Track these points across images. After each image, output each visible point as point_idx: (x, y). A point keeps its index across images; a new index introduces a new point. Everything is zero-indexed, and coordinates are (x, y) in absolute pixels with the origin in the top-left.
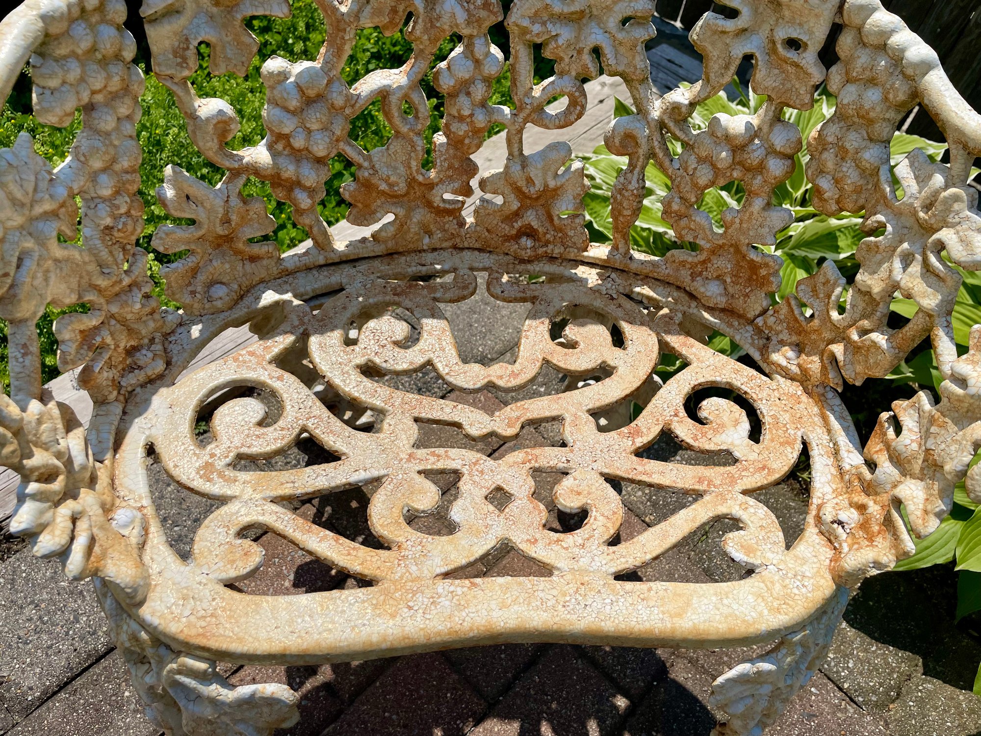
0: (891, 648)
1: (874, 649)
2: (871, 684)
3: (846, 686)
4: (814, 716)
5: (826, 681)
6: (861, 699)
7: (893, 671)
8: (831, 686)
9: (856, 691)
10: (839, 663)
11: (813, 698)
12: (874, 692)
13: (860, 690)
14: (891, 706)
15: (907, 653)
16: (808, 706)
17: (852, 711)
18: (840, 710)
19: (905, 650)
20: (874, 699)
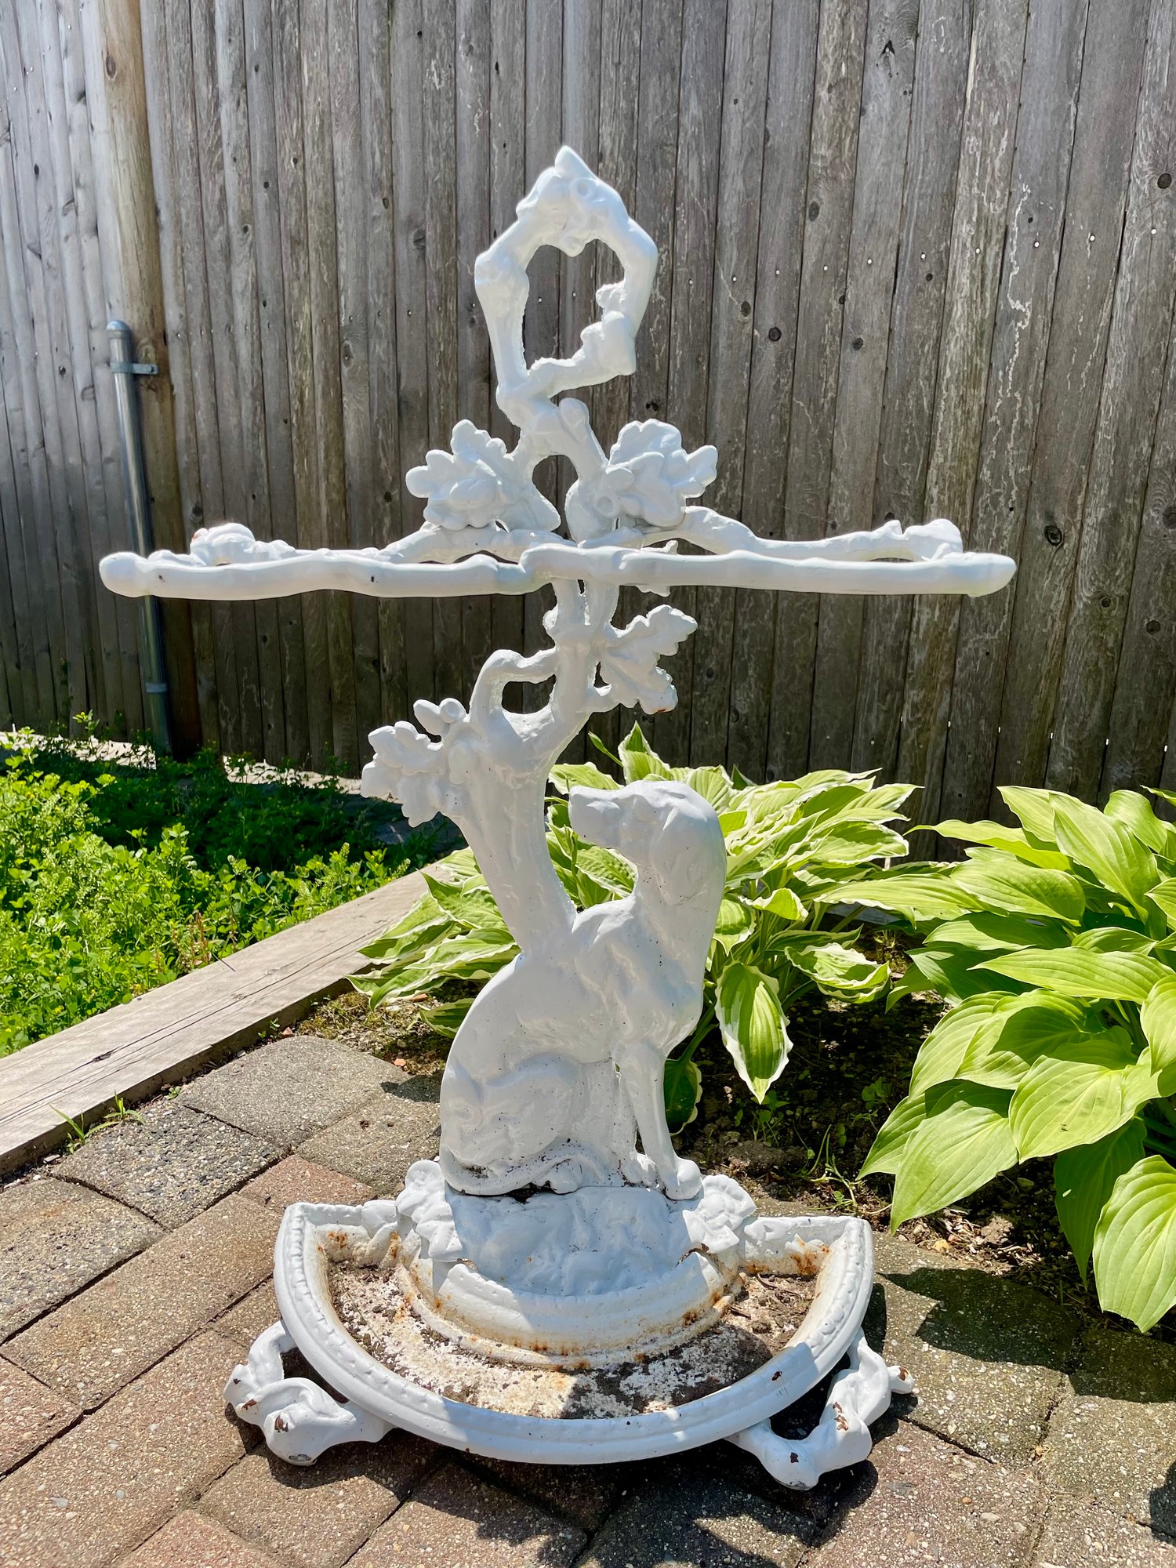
0: (1010, 1364)
1: (983, 1369)
2: (993, 1417)
3: (951, 1429)
4: (910, 1485)
5: (918, 1431)
6: (983, 1445)
7: (1022, 1393)
8: (927, 1436)
9: (970, 1433)
10: (931, 1396)
11: (902, 1459)
12: (1000, 1429)
13: (978, 1430)
14: (1038, 1449)
15: (1039, 1367)
16: (895, 1472)
17: (972, 1466)
18: (952, 1468)
19: (1034, 1364)
20: (1004, 1439)
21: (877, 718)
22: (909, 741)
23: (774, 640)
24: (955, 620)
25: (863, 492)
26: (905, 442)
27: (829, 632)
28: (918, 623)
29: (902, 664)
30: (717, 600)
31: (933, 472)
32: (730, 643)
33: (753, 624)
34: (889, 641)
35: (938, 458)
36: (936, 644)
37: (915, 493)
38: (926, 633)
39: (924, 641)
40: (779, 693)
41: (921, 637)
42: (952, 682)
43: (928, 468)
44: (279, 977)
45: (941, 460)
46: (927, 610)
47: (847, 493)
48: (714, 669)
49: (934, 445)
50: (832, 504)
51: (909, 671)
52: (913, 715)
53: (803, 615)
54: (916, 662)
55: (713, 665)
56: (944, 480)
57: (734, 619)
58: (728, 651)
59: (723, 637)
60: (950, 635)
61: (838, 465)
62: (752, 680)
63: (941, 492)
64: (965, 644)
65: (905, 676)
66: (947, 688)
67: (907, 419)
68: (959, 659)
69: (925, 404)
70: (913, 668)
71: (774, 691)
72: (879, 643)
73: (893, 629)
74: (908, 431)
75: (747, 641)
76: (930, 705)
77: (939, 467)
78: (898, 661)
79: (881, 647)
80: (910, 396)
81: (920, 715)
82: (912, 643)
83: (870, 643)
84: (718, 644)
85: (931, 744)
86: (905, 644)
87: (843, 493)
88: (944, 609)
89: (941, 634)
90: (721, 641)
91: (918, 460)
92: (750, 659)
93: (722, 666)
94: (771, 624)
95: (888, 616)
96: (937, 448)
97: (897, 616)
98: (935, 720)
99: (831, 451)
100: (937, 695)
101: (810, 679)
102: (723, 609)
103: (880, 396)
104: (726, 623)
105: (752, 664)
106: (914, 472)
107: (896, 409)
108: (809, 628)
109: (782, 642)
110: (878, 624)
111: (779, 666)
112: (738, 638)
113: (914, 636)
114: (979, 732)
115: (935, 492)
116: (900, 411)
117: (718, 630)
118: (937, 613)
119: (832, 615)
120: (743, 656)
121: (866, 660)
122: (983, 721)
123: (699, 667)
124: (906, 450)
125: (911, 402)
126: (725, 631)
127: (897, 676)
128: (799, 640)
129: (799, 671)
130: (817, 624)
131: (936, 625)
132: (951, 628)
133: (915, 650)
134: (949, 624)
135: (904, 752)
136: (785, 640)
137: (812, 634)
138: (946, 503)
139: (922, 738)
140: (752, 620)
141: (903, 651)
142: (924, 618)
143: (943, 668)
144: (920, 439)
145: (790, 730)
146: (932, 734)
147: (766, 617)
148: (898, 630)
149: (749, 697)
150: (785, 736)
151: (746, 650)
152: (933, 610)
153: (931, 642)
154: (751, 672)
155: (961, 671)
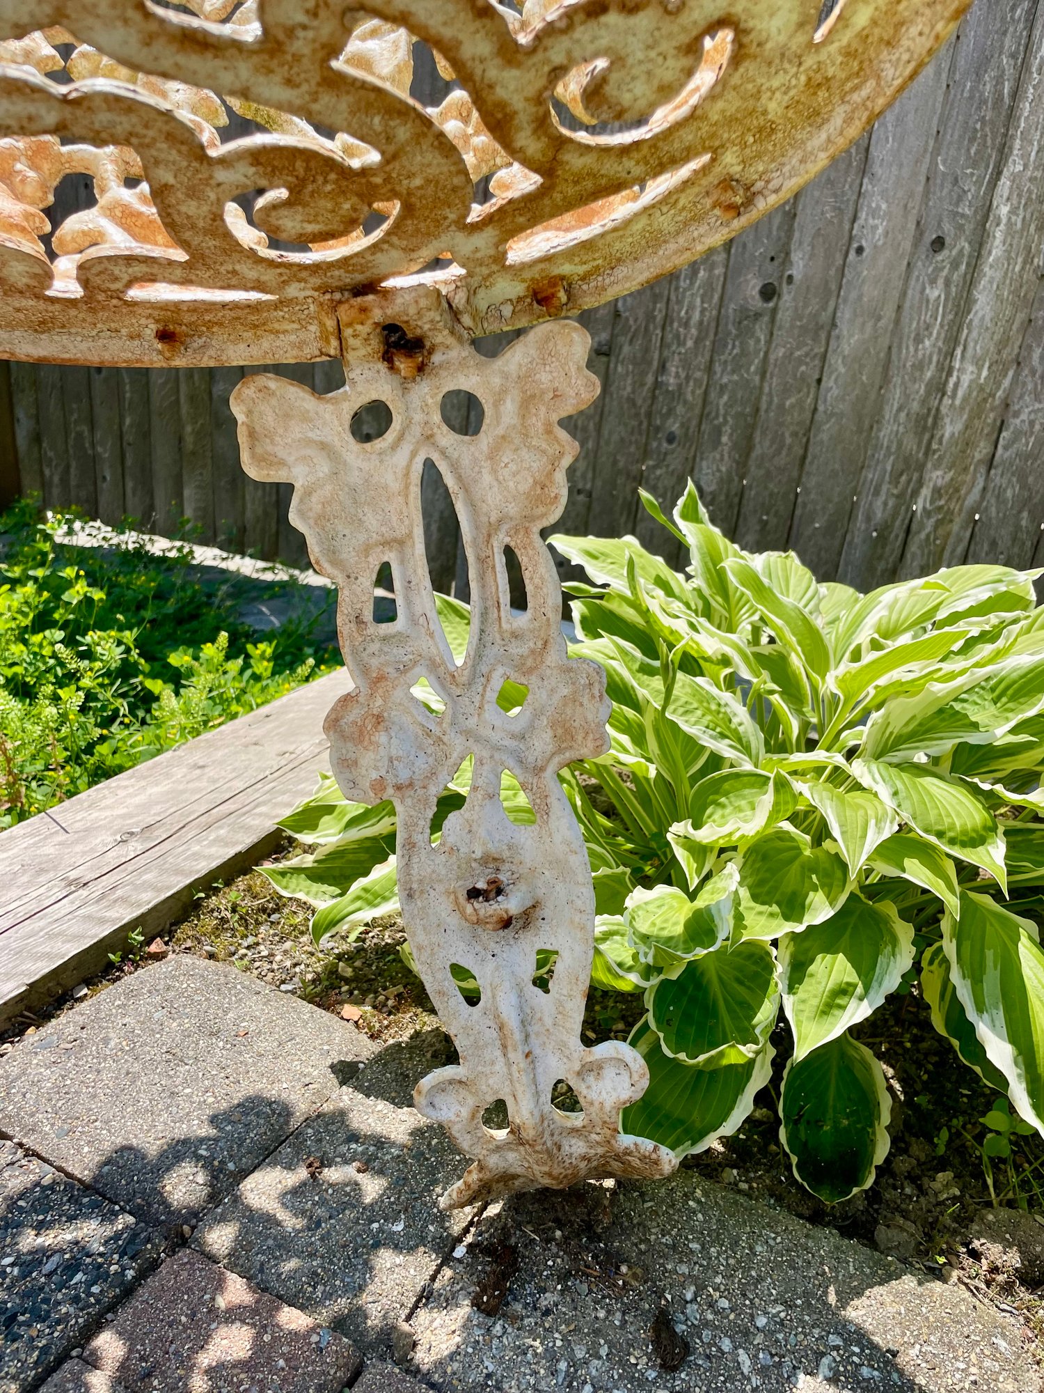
21: (885, 504)
22: (923, 535)
23: (759, 399)
24: (1006, 383)
25: (905, 206)
26: (972, 140)
27: (835, 392)
28: (957, 385)
29: (927, 436)
30: (690, 343)
31: (1005, 184)
32: (700, 402)
33: (735, 377)
34: (915, 406)
35: (1015, 165)
36: (977, 412)
37: (976, 212)
38: (965, 399)
39: (962, 408)
40: (759, 467)
41: (958, 402)
42: (990, 463)
43: (998, 179)
44: (140, 848)
45: (1019, 168)
46: (971, 368)
47: (884, 206)
48: (678, 432)
49: (1011, 148)
50: (860, 222)
51: (935, 446)
52: (932, 502)
53: (803, 368)
54: (947, 435)
55: (675, 427)
56: (1020, 196)
57: (710, 369)
58: (697, 411)
59: (693, 392)
60: (997, 402)
61: (877, 169)
62: (726, 449)
63: (1013, 211)
64: (1016, 414)
65: (928, 451)
66: (983, 470)
67: (979, 108)
68: (1004, 434)
69: (1006, 91)
70: (940, 443)
71: (752, 463)
72: (900, 409)
73: (922, 391)
74: (978, 126)
75: (725, 398)
76: (957, 490)
77: (1014, 177)
78: (923, 433)
79: (903, 415)
80: (987, 78)
81: (942, 502)
82: (944, 410)
83: (887, 408)
84: (685, 402)
85: (951, 540)
86: (933, 412)
87: (878, 207)
88: (994, 368)
89: (985, 400)
90: (689, 397)
91: (988, 166)
92: (726, 422)
93: (688, 429)
94: (757, 379)
95: (917, 374)
96: (1015, 152)
97: (929, 374)
98: (961, 510)
99: (867, 150)
100: (969, 478)
101: (801, 452)
102: (696, 356)
103: (944, 76)
104: (698, 374)
105: (727, 429)
106: (979, 183)
107: (966, 95)
108: (809, 386)
109: (770, 403)
110: (903, 383)
111: (764, 433)
112: (713, 395)
113: (947, 401)
114: (1018, 527)
115: (1004, 210)
116: (971, 98)
117: (688, 382)
118: (985, 373)
119: (842, 370)
120: (717, 417)
121: (879, 430)
122: (1025, 514)
123: (658, 429)
124: (973, 151)
125: (988, 87)
126: (698, 382)
127: (918, 452)
128: (793, 400)
129: (788, 441)
130: (819, 381)
131: (981, 389)
132: (999, 394)
133: (947, 420)
134: (998, 388)
135: (913, 548)
136: (776, 400)
137: (811, 396)
138: (1019, 225)
139: (940, 532)
140: (733, 372)
141: (930, 420)
142: (966, 379)
143: (982, 444)
144: (993, 140)
145: (767, 514)
146: (955, 527)
147: (753, 368)
148: (928, 393)
149: (719, 470)
150: (761, 521)
151: (722, 411)
152: (980, 369)
153: (971, 410)
154: (725, 439)
155: (1006, 448)
